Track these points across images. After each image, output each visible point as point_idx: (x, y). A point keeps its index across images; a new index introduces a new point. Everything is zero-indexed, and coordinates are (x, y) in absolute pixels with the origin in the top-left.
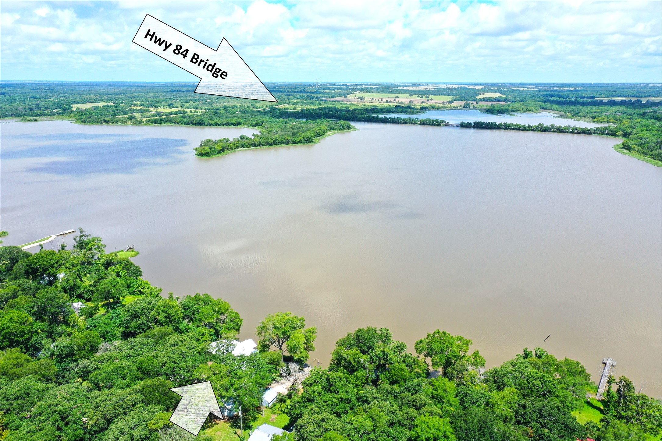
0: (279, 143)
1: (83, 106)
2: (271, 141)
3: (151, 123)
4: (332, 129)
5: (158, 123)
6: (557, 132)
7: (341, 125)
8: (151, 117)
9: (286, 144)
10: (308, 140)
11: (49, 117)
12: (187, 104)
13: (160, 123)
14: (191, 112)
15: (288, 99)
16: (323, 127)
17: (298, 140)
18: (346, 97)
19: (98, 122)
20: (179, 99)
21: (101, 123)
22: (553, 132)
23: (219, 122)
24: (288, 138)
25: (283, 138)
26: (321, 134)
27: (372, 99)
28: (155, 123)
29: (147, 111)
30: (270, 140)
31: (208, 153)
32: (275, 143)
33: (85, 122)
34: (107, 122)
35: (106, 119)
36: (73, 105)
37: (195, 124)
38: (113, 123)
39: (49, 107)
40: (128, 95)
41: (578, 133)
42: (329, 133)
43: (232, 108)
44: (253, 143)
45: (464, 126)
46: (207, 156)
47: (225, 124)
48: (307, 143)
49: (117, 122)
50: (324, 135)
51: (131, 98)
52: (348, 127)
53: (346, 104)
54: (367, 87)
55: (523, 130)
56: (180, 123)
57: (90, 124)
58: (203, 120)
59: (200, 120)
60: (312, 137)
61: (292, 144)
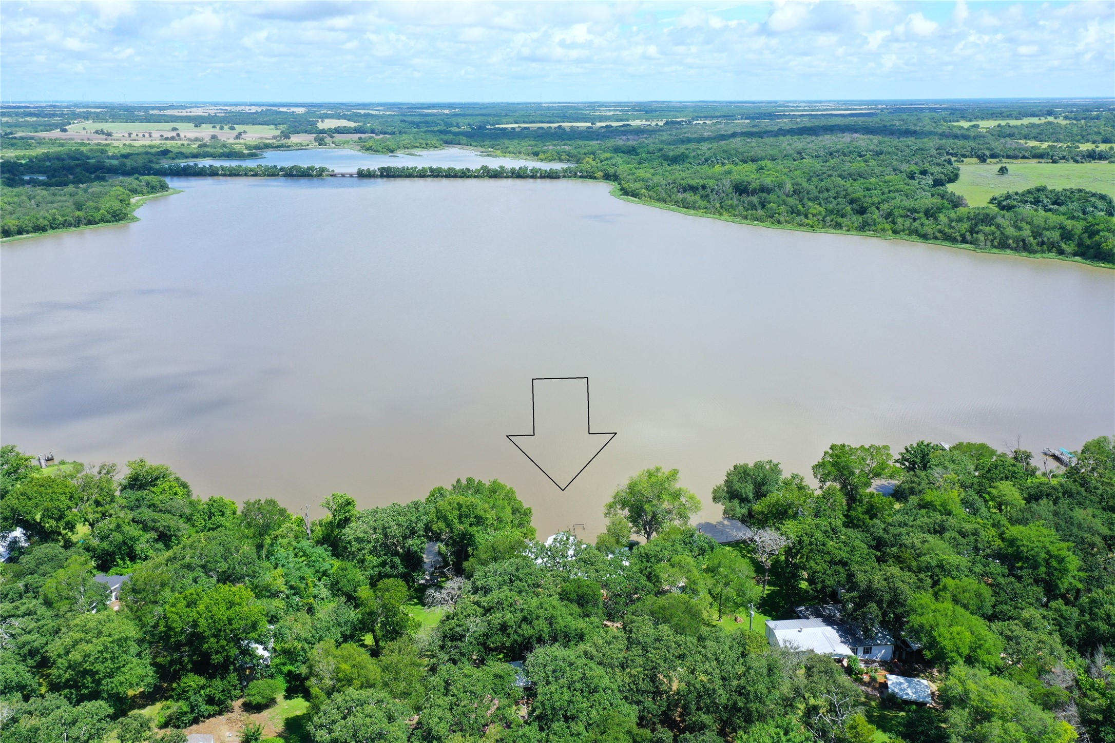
0: (60, 224)
2: (43, 222)
4: (134, 192)
6: (511, 177)
7: (148, 184)
10: (119, 216)
16: (123, 190)
17: (100, 216)
18: (65, 130)
22: (506, 177)
24: (77, 214)
25: (67, 215)
26: (126, 202)
27: (130, 134)
30: (41, 220)
32: (53, 224)
41: (542, 177)
42: (133, 200)
45: (363, 175)
48: (117, 221)
52: (162, 186)
53: (89, 144)
54: (85, 110)
55: (461, 177)
61: (86, 224)
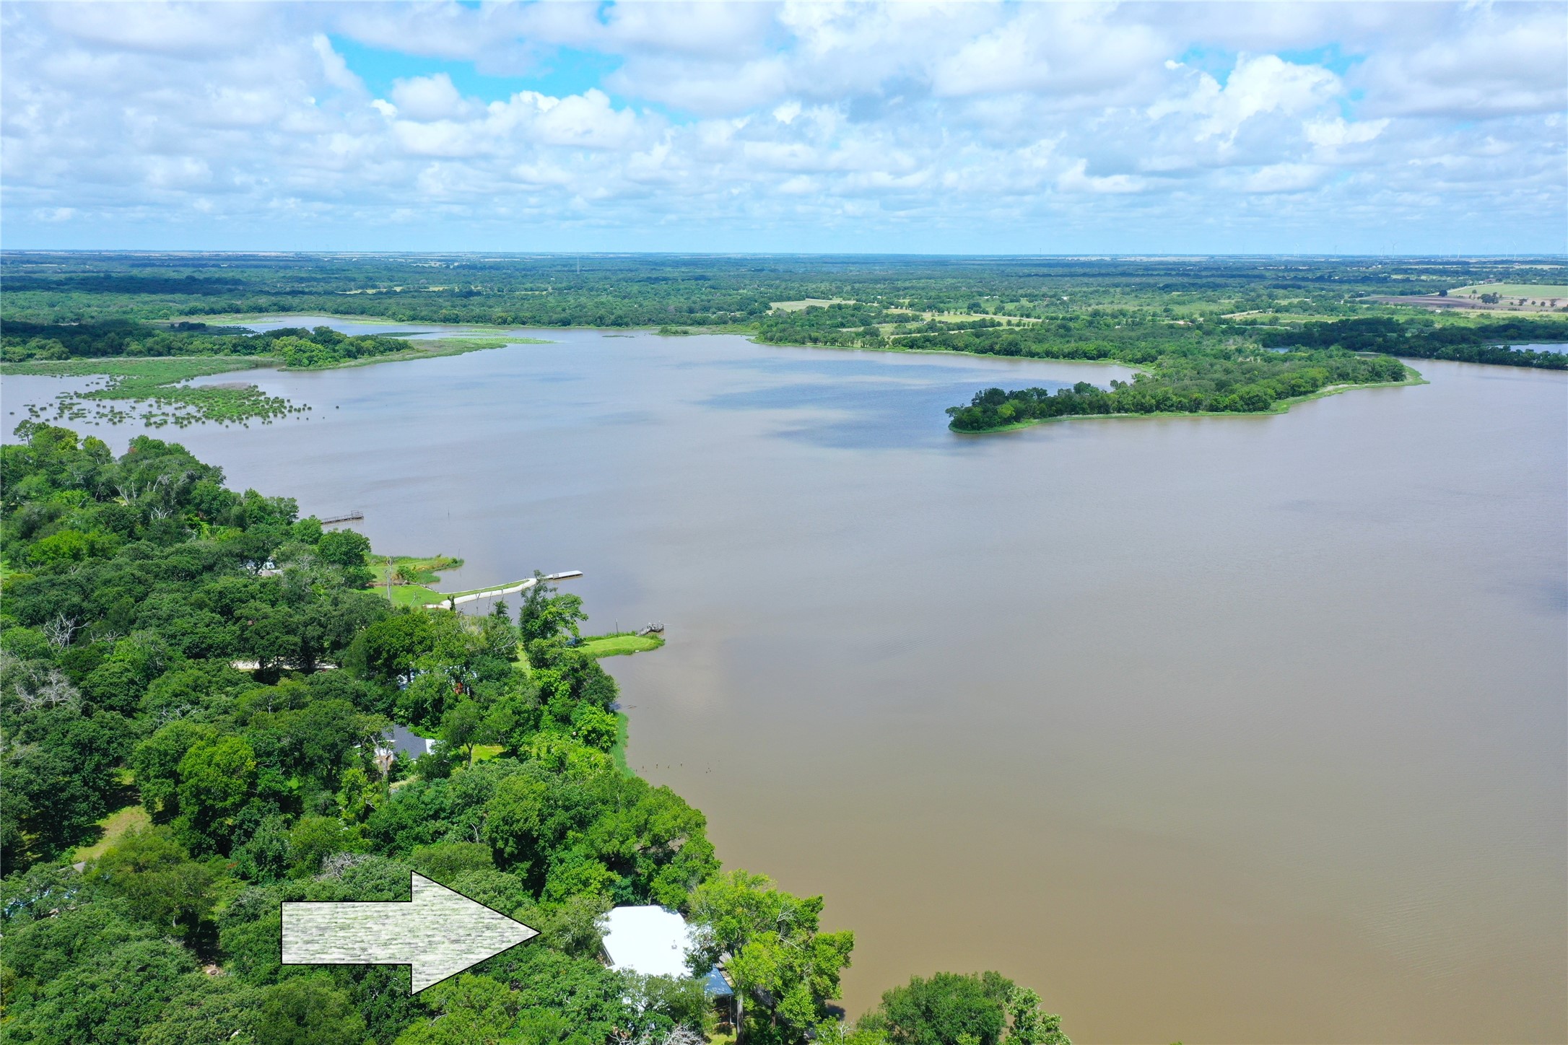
0: (1172, 405)
1: (789, 307)
2: (1149, 400)
3: (903, 345)
4: (1344, 377)
5: (918, 348)
7: (1373, 369)
8: (914, 332)
9: (1191, 411)
10: (1255, 405)
11: (714, 327)
12: (1010, 306)
13: (922, 347)
14: (1009, 323)
15: (1270, 296)
16: (1316, 372)
17: (1227, 401)
18: (1443, 294)
19: (796, 341)
20: (1000, 294)
21: (804, 343)
23: (1055, 349)
24: (1196, 395)
25: (1184, 396)
26: (1302, 389)
27: (1524, 301)
28: (911, 347)
29: (913, 320)
30: (1148, 398)
31: (977, 421)
32: (1162, 405)
33: (771, 339)
34: (815, 341)
35: (814, 335)
36: (772, 304)
37: (998, 353)
38: (826, 343)
39: (725, 306)
40: (900, 284)
42: (1330, 388)
43: (1114, 316)
44: (1101, 403)
46: (973, 428)
47: (1069, 353)
48: (1250, 410)
49: (834, 341)
50: (1313, 392)
51: (898, 290)
52: (1395, 373)
54: (1528, 267)
56: (966, 347)
57: (781, 344)
58: (1017, 344)
59: (1010, 344)
60: (1268, 398)
61: (1208, 410)
